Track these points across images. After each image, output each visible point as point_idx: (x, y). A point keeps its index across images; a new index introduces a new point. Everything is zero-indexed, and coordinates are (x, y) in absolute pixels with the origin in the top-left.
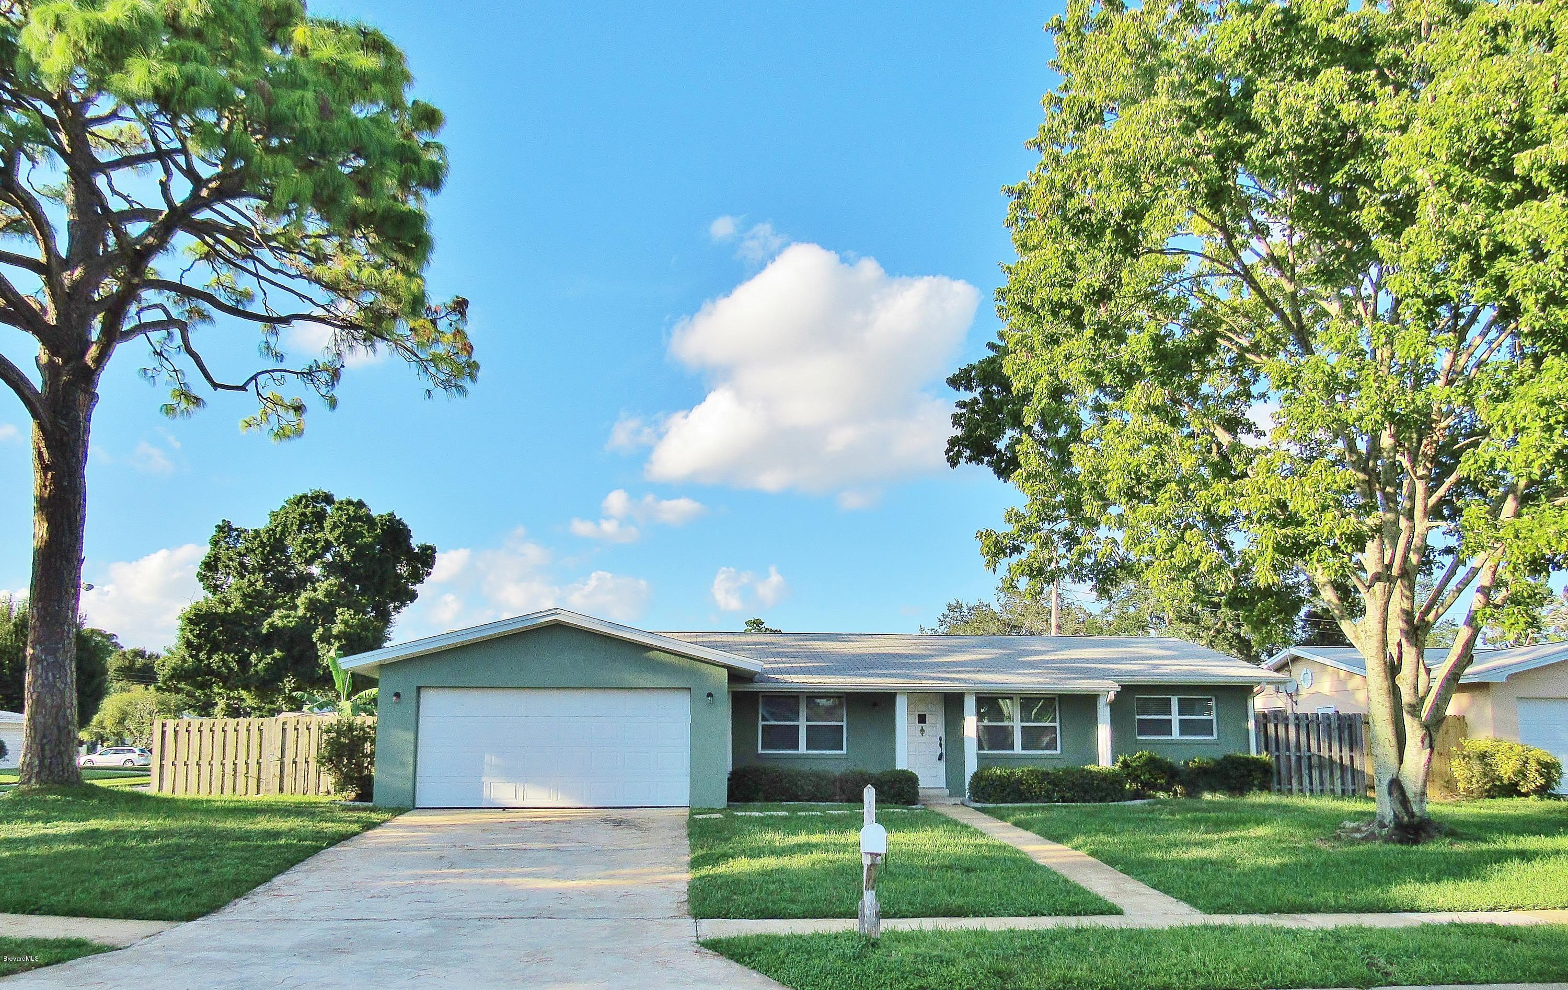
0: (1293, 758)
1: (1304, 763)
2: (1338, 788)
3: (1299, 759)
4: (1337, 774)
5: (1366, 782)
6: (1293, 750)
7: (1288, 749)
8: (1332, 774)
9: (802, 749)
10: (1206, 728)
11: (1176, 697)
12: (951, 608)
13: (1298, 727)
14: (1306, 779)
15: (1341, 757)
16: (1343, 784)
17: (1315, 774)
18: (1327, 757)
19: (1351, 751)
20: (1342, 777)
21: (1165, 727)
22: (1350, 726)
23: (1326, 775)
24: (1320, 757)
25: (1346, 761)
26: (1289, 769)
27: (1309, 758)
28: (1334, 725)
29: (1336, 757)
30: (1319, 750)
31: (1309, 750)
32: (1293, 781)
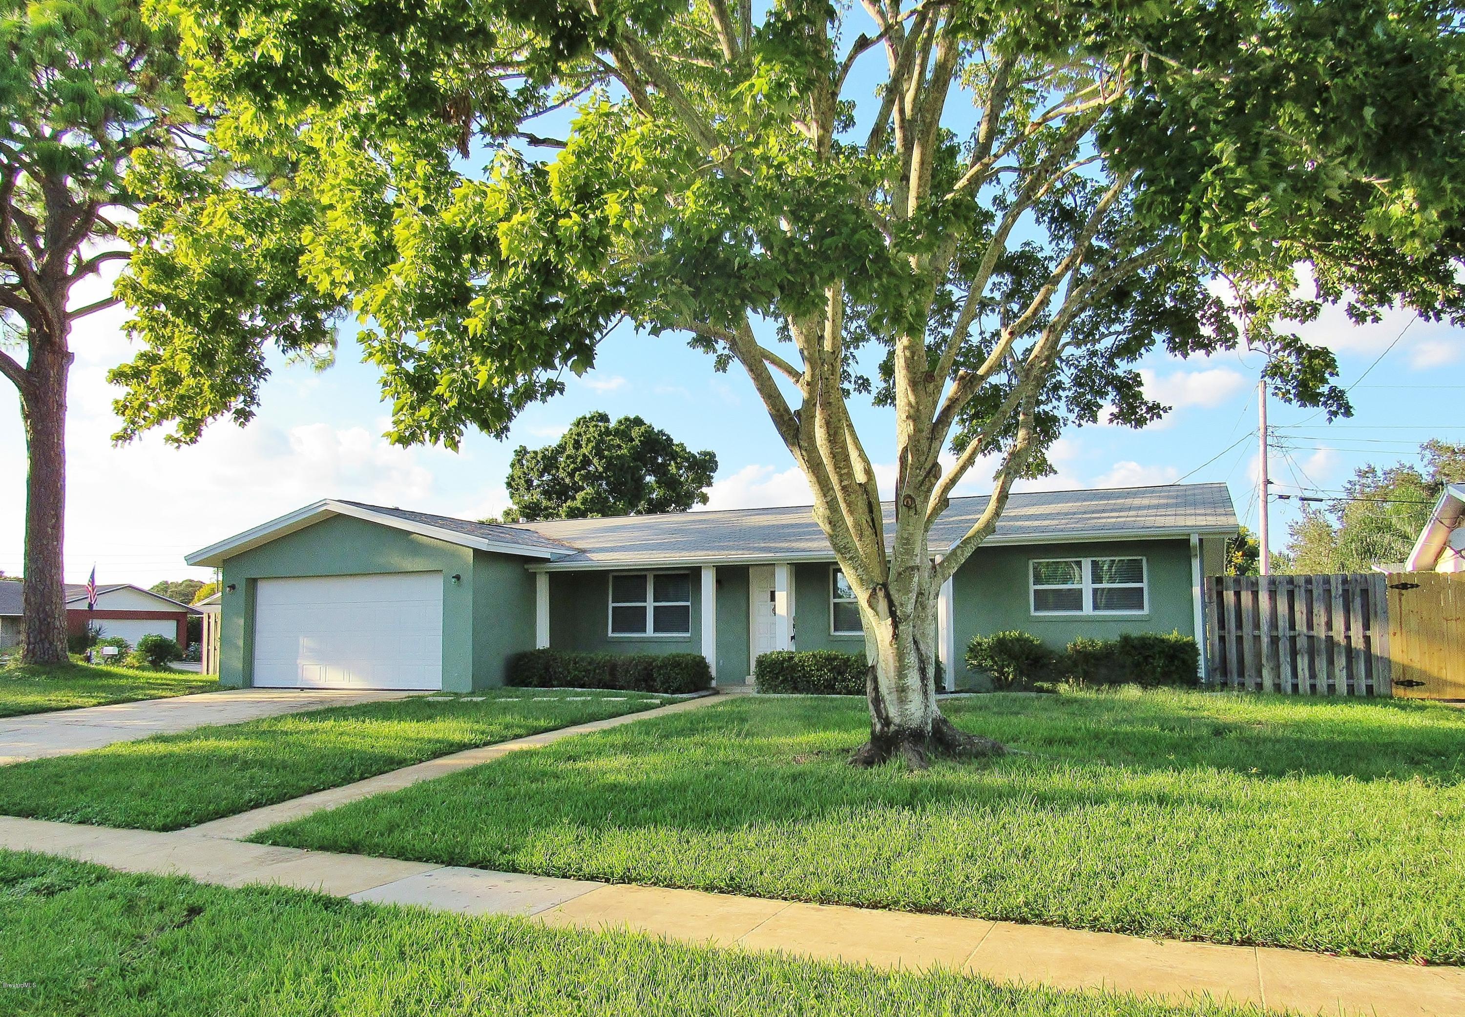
0: (1265, 640)
1: (1284, 647)
2: (1341, 682)
3: (1274, 641)
4: (1341, 662)
5: (1394, 676)
6: (1265, 627)
7: (1257, 626)
8: (1331, 662)
9: (650, 632)
10: (1133, 599)
11: (1089, 560)
12: (1362, 474)
13: (1273, 595)
14: (1286, 670)
15: (1348, 638)
16: (1350, 676)
17: (1303, 663)
18: (1323, 636)
19: (1366, 626)
20: (1349, 667)
21: (1074, 600)
22: (1365, 592)
23: (1321, 664)
24: (1311, 638)
25: (1358, 643)
26: (1258, 655)
27: (1293, 639)
28: (1337, 590)
29: (1339, 637)
30: (1310, 626)
31: (1292, 626)
32: (1265, 672)
